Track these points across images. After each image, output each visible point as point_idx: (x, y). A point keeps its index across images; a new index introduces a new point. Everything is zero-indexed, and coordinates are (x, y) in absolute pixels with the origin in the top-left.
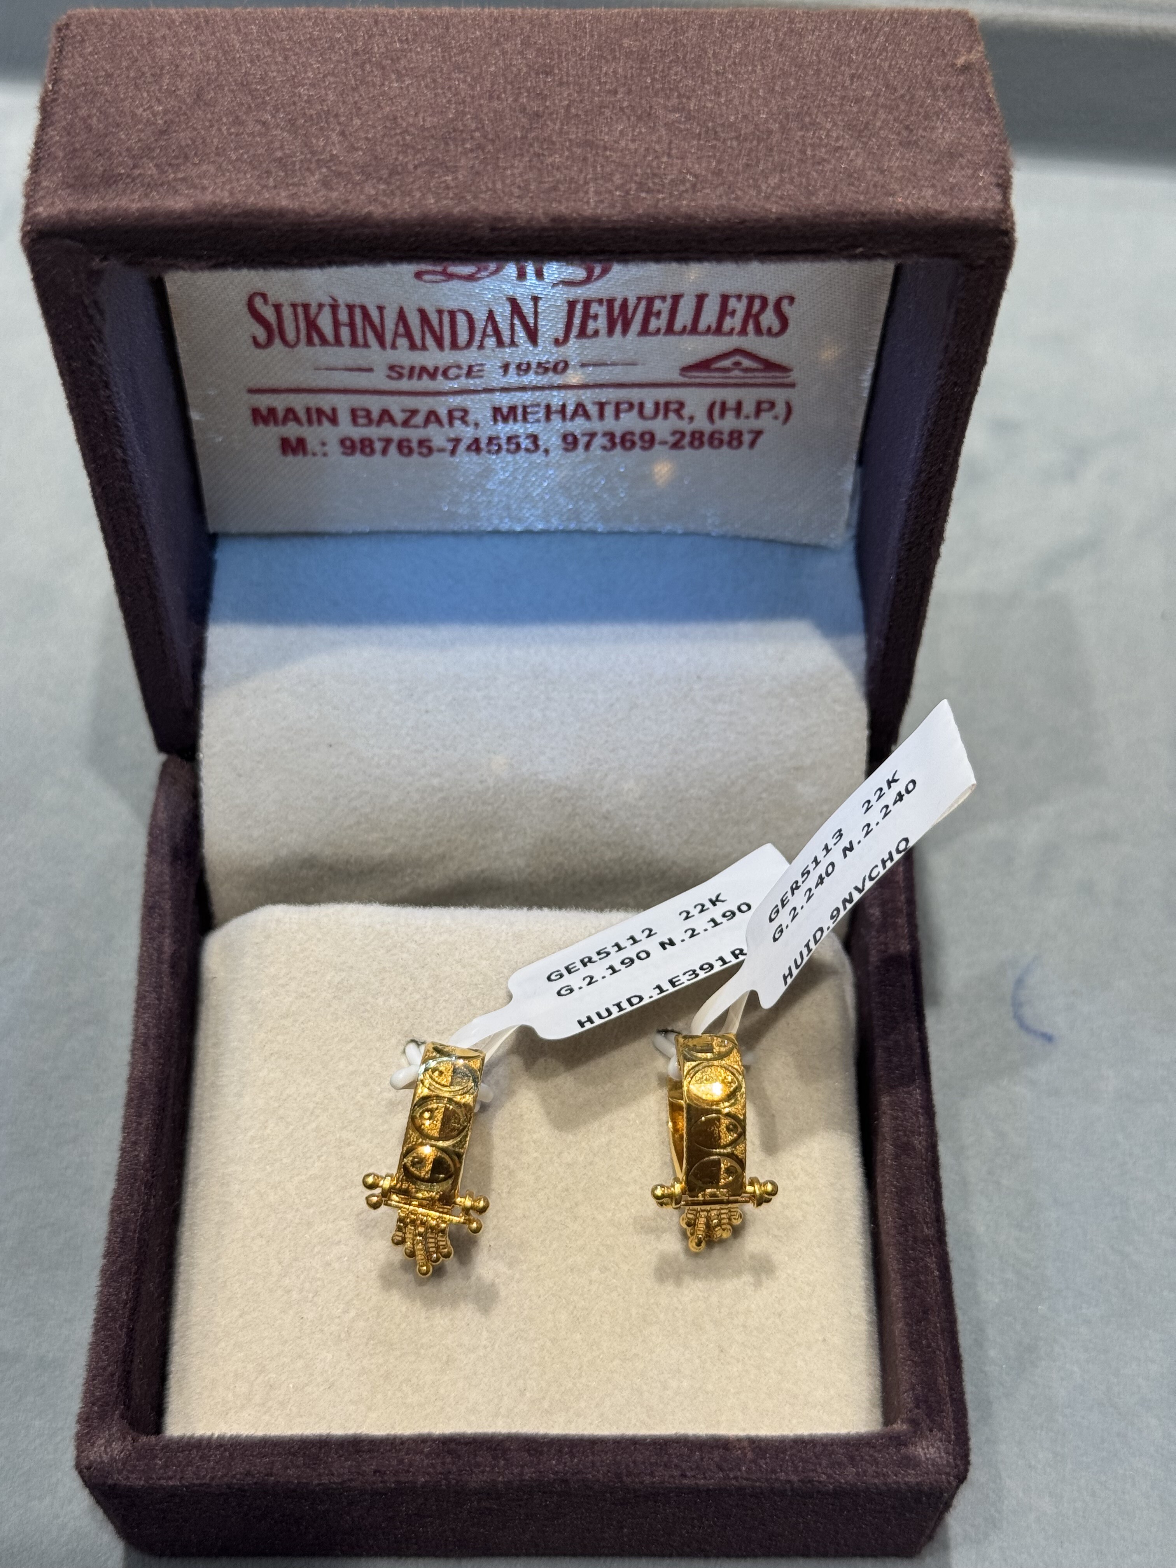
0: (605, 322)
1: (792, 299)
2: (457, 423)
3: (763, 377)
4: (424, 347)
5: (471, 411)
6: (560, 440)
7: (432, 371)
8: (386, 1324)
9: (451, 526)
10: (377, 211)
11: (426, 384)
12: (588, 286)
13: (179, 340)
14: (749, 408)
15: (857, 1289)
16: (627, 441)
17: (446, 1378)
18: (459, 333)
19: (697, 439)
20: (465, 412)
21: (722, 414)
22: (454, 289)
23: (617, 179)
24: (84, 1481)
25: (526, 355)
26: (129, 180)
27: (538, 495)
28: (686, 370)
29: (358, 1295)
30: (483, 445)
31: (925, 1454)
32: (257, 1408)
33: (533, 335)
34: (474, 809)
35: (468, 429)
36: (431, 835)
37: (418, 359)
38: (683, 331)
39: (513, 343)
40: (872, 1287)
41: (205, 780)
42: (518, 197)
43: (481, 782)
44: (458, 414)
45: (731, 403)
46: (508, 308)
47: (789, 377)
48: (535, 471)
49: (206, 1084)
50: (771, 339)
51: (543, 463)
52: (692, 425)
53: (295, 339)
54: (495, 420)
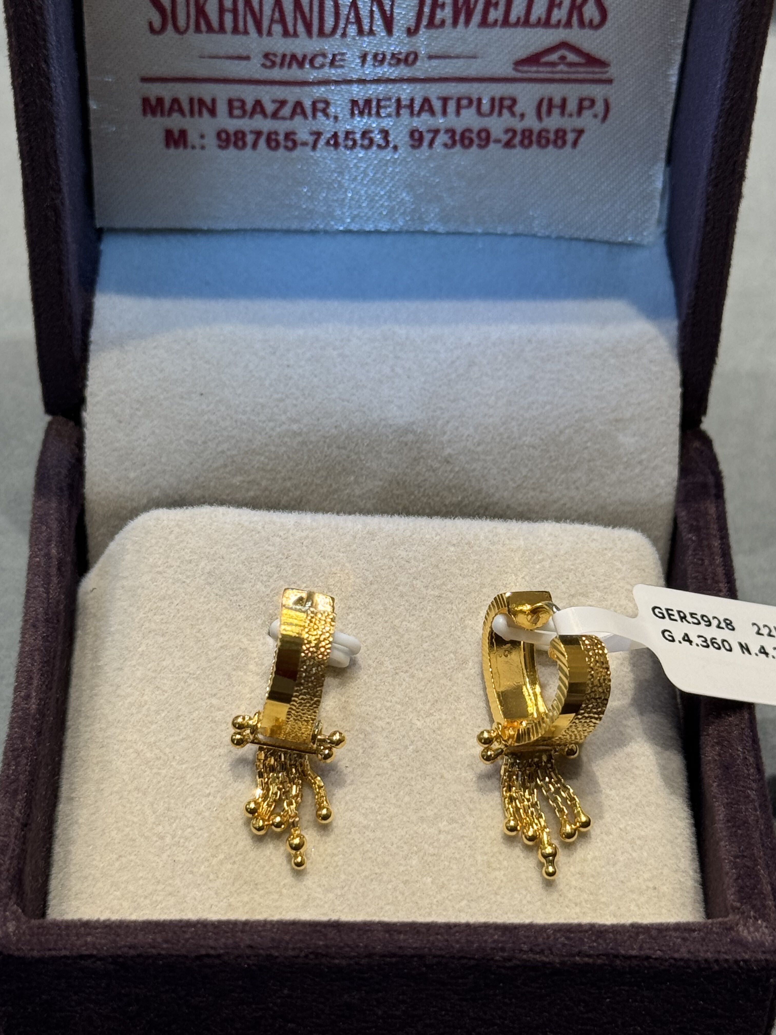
0: (451, 12)
3: (585, 72)
4: (295, 34)
5: (332, 102)
6: (408, 136)
7: (300, 59)
9: (308, 226)
11: (295, 73)
13: (86, 23)
14: (572, 106)
16: (465, 139)
18: (326, 19)
19: (527, 138)
20: (327, 103)
21: (549, 112)
25: (382, 45)
28: (519, 63)
30: (341, 139)
33: (389, 24)
34: (328, 452)
35: (327, 122)
37: (290, 46)
38: (517, 24)
39: (371, 32)
43: (336, 427)
44: (321, 106)
45: (557, 100)
47: (607, 72)
48: (384, 168)
50: (592, 32)
51: (392, 160)
52: (523, 122)
53: (185, 25)
54: (352, 114)
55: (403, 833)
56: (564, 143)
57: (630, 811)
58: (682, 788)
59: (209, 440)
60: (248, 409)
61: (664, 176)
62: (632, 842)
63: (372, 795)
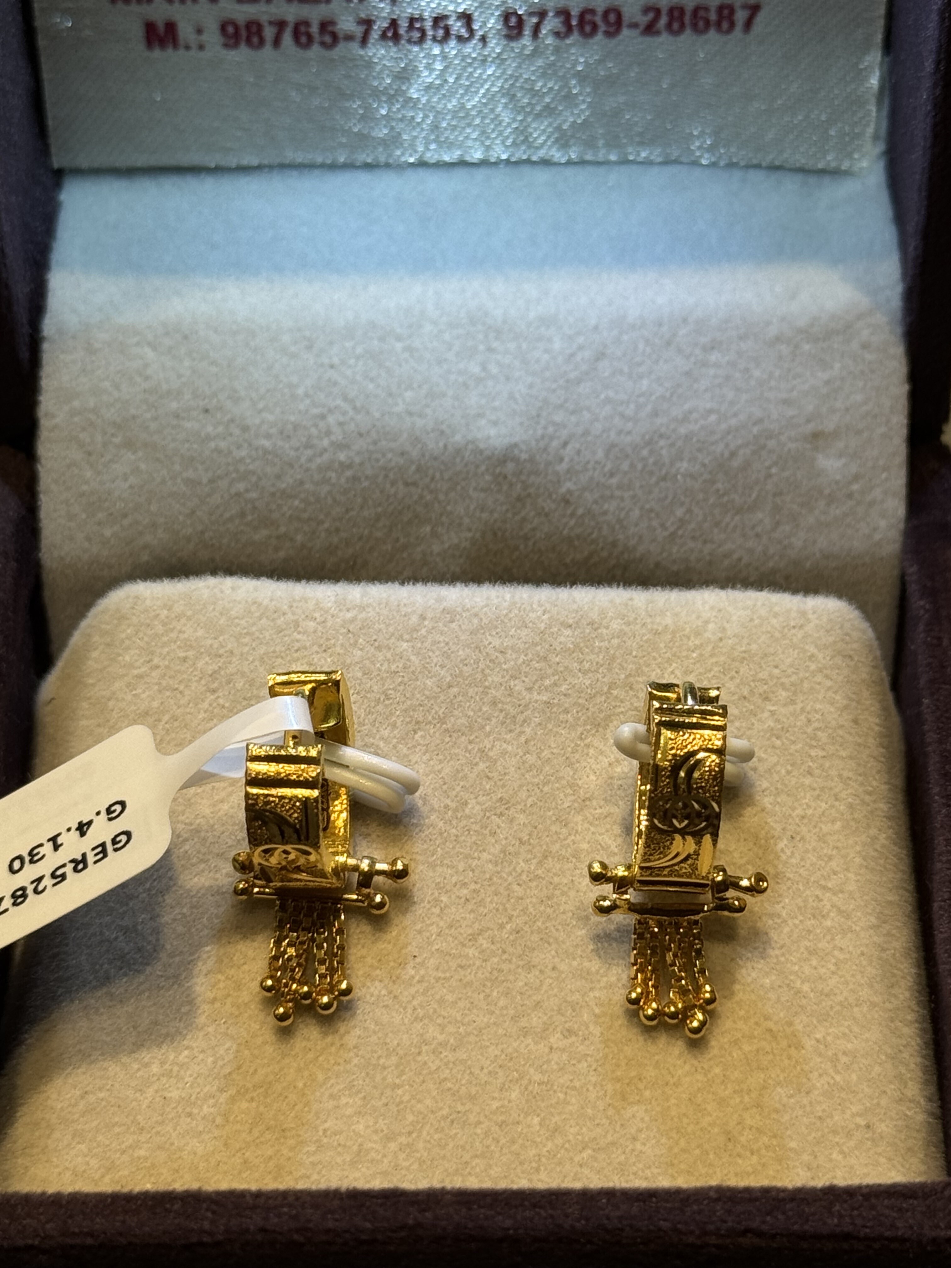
55: (497, 1052)
56: (732, 25)
57: (832, 1013)
58: (909, 978)
59: (219, 477)
60: (274, 431)
61: (881, 70)
62: (834, 1060)
63: (450, 998)
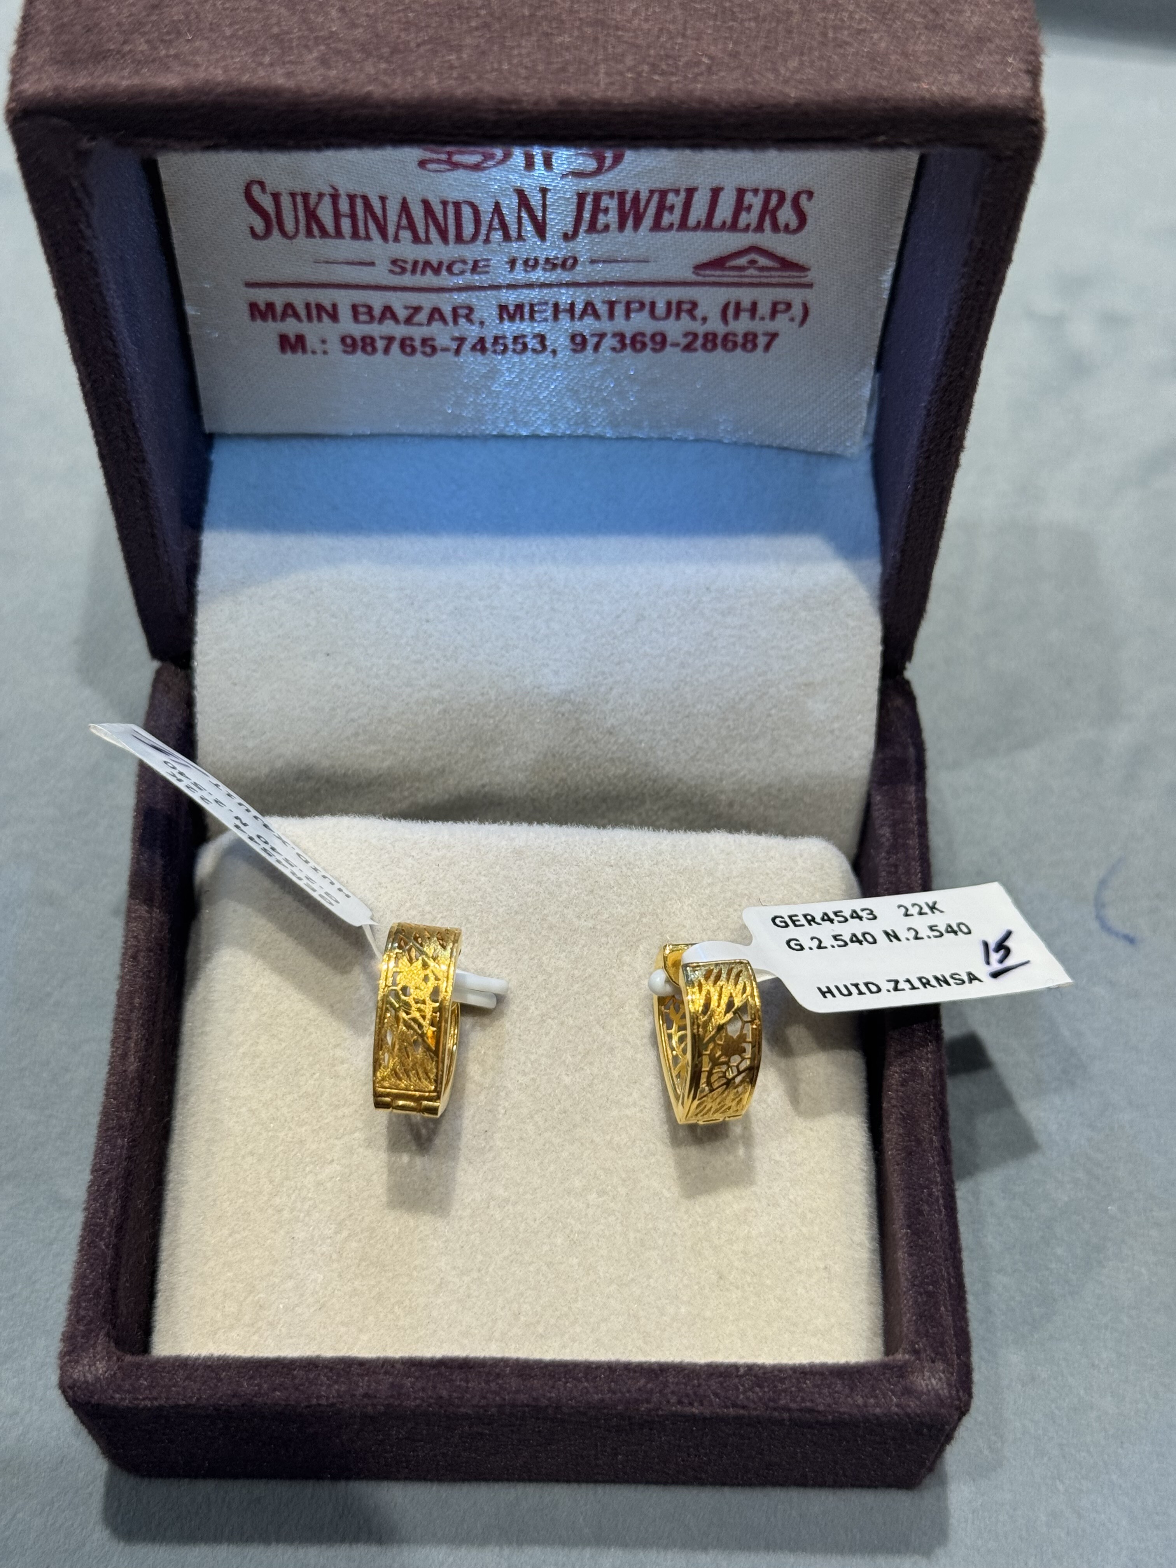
0: (617, 217)
1: (810, 194)
2: (462, 321)
3: (779, 276)
4: (428, 241)
5: (476, 308)
6: (568, 340)
7: (435, 265)
8: (379, 1246)
9: (455, 430)
10: (376, 90)
11: (429, 279)
12: (598, 178)
13: (174, 229)
14: (764, 309)
15: (861, 1217)
16: (637, 342)
17: (439, 1301)
18: (464, 226)
19: (710, 341)
20: (471, 309)
21: (737, 315)
22: (458, 179)
23: (629, 61)
24: (67, 1400)
25: (534, 250)
26: (118, 56)
27: (545, 397)
28: (699, 268)
29: (351, 1216)
30: (488, 345)
31: (927, 1385)
32: (245, 1329)
33: (541, 229)
34: (475, 721)
35: (473, 328)
36: (431, 748)
37: (422, 252)
38: (697, 227)
39: (520, 237)
40: (875, 1215)
41: (198, 688)
42: (526, 78)
43: (482, 694)
44: (462, 312)
45: (746, 303)
46: (515, 201)
47: (806, 276)
48: (542, 372)
49: (198, 999)
50: (789, 236)
51: (551, 364)
52: (705, 326)
53: (294, 230)
54: (501, 319)
56: (755, 346)
59: (338, 707)
60: (382, 672)
61: (873, 383)
62: (802, 1216)
